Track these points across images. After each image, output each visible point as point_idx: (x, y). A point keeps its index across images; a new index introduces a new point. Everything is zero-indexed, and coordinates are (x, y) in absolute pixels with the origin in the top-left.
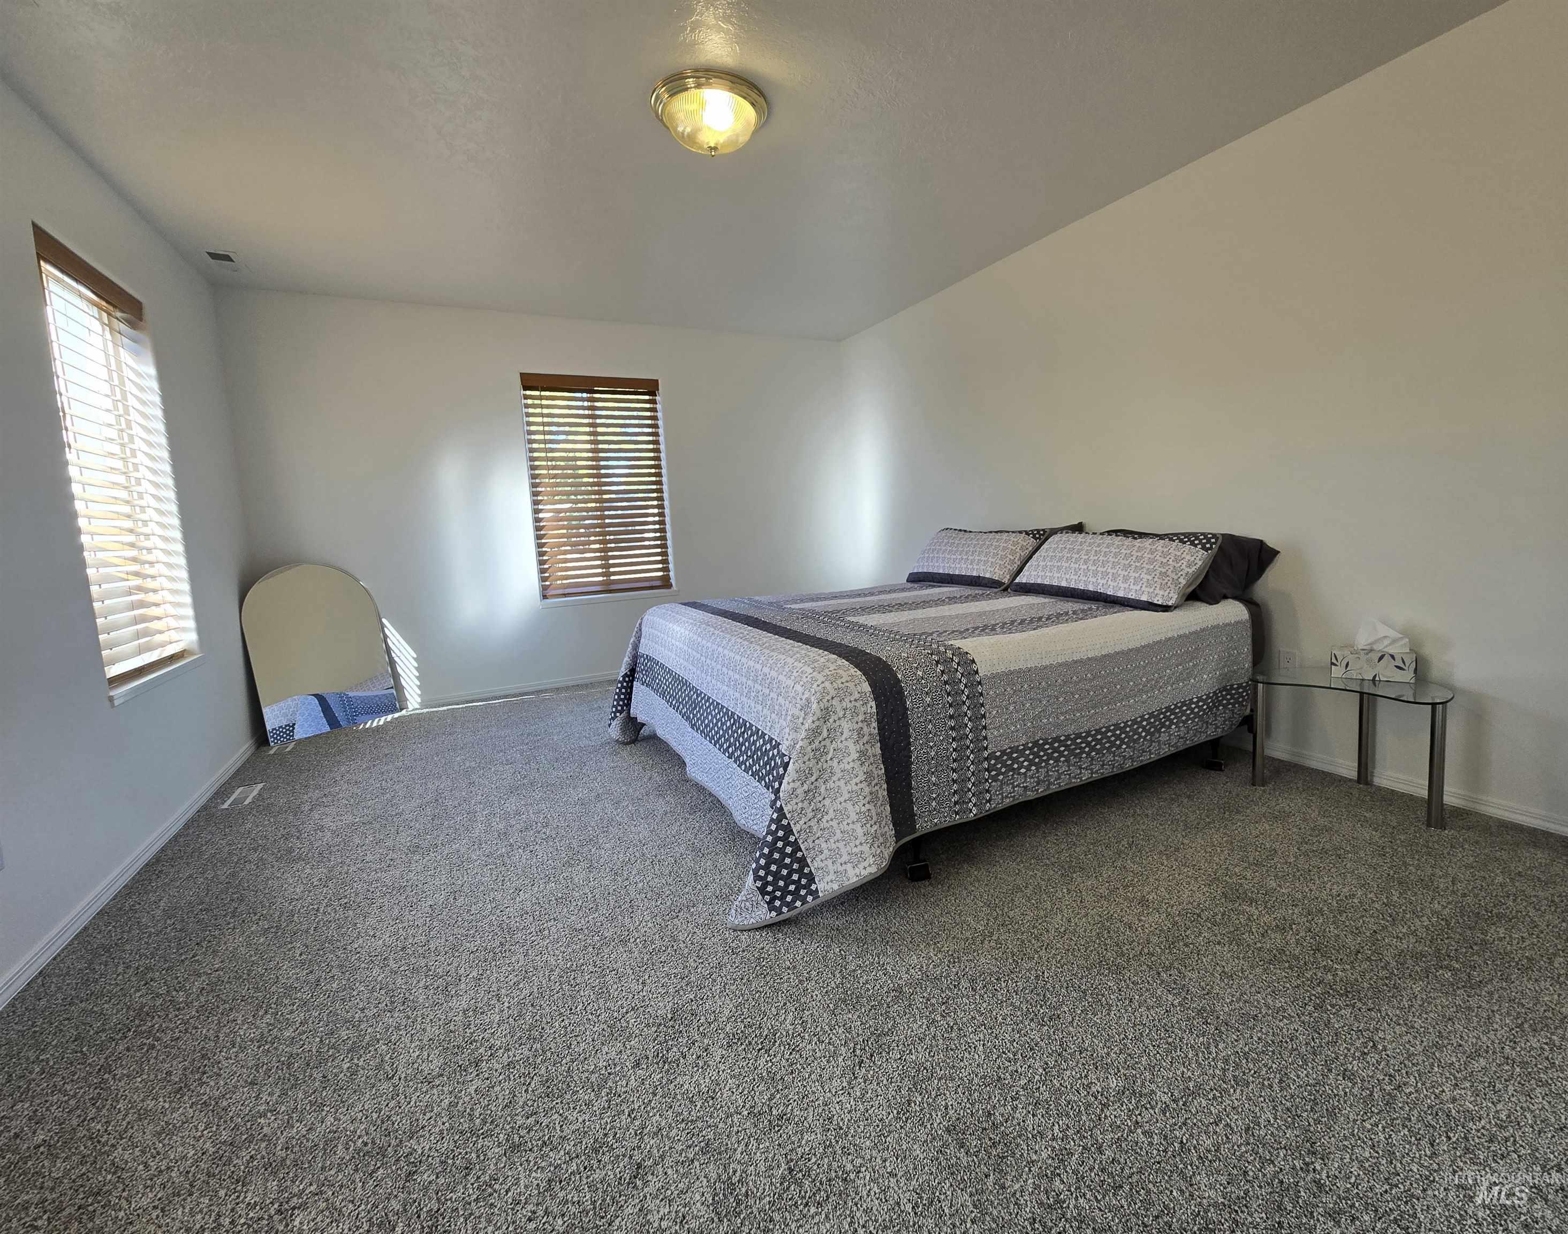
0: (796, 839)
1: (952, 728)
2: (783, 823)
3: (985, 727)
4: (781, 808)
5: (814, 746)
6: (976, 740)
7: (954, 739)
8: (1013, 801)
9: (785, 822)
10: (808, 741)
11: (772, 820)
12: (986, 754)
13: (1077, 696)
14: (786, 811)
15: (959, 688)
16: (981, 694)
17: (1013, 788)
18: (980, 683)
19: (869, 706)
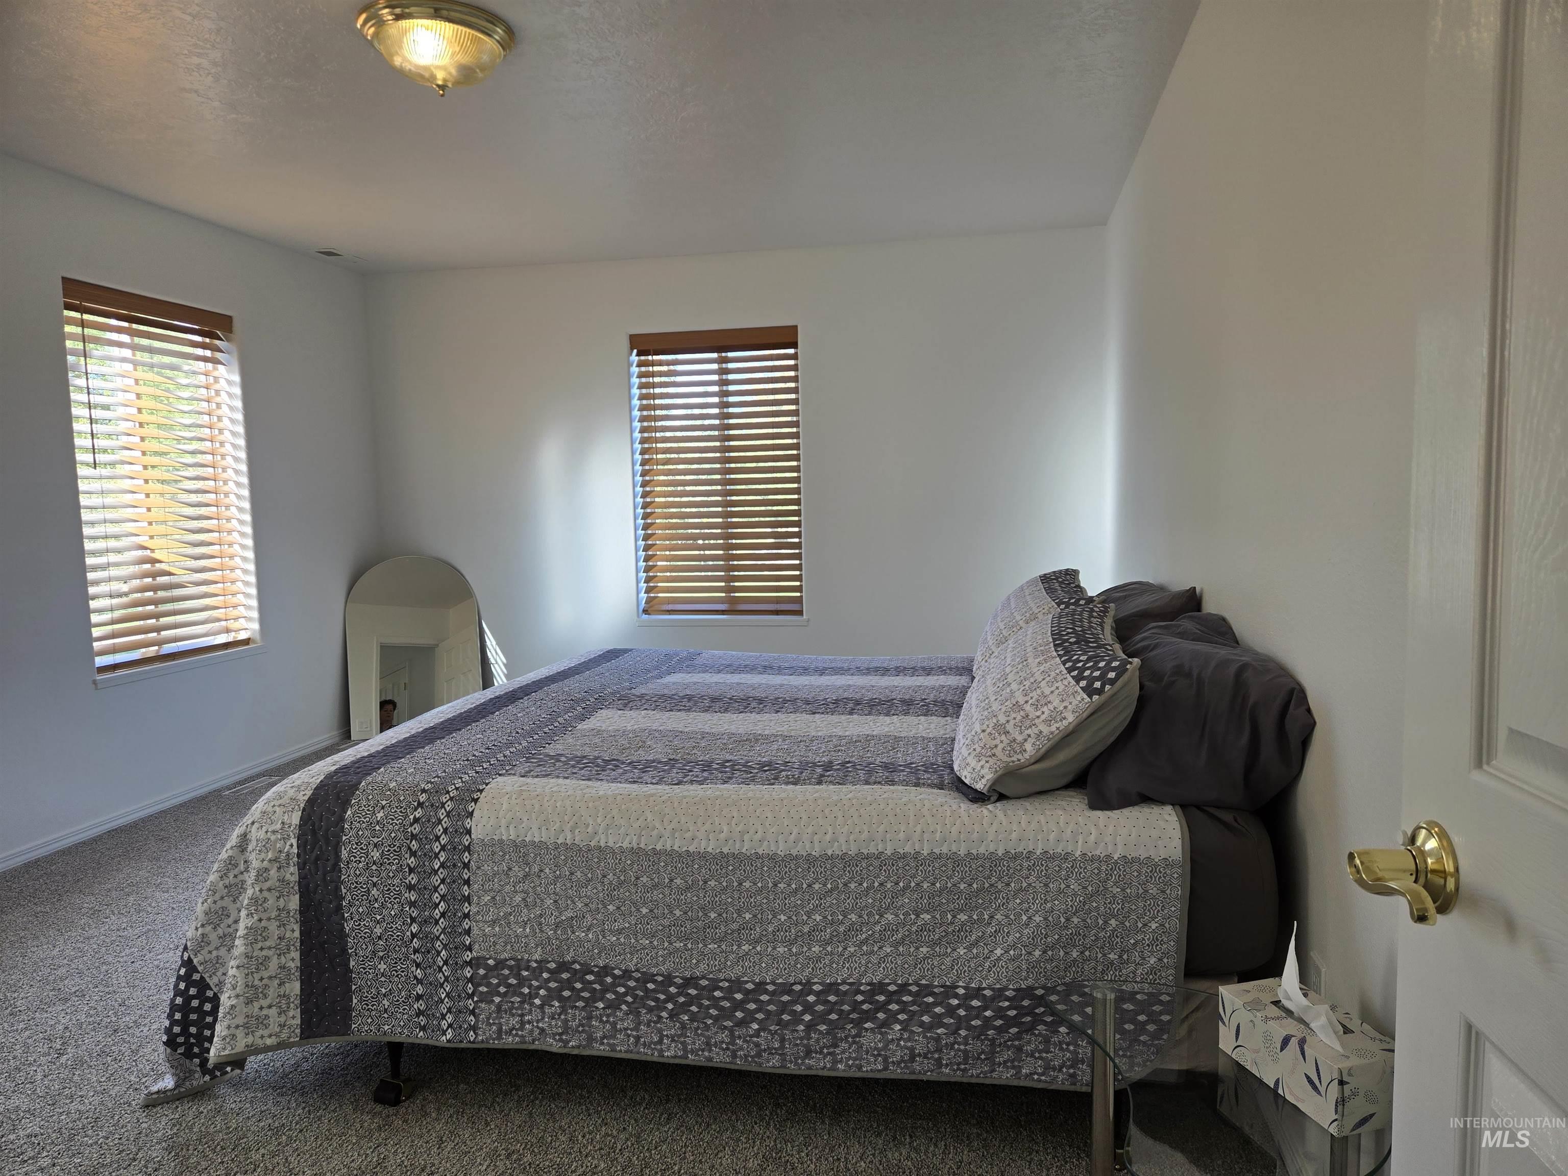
0: (215, 994)
1: (412, 904)
2: (194, 978)
3: (467, 916)
4: (190, 960)
5: (227, 882)
6: (451, 931)
7: (413, 920)
8: (521, 1043)
9: (196, 977)
10: (219, 874)
11: (179, 978)
12: (468, 956)
13: (644, 911)
14: (195, 961)
15: (432, 850)
16: (466, 866)
17: (523, 1023)
18: (468, 849)
19: (288, 843)
